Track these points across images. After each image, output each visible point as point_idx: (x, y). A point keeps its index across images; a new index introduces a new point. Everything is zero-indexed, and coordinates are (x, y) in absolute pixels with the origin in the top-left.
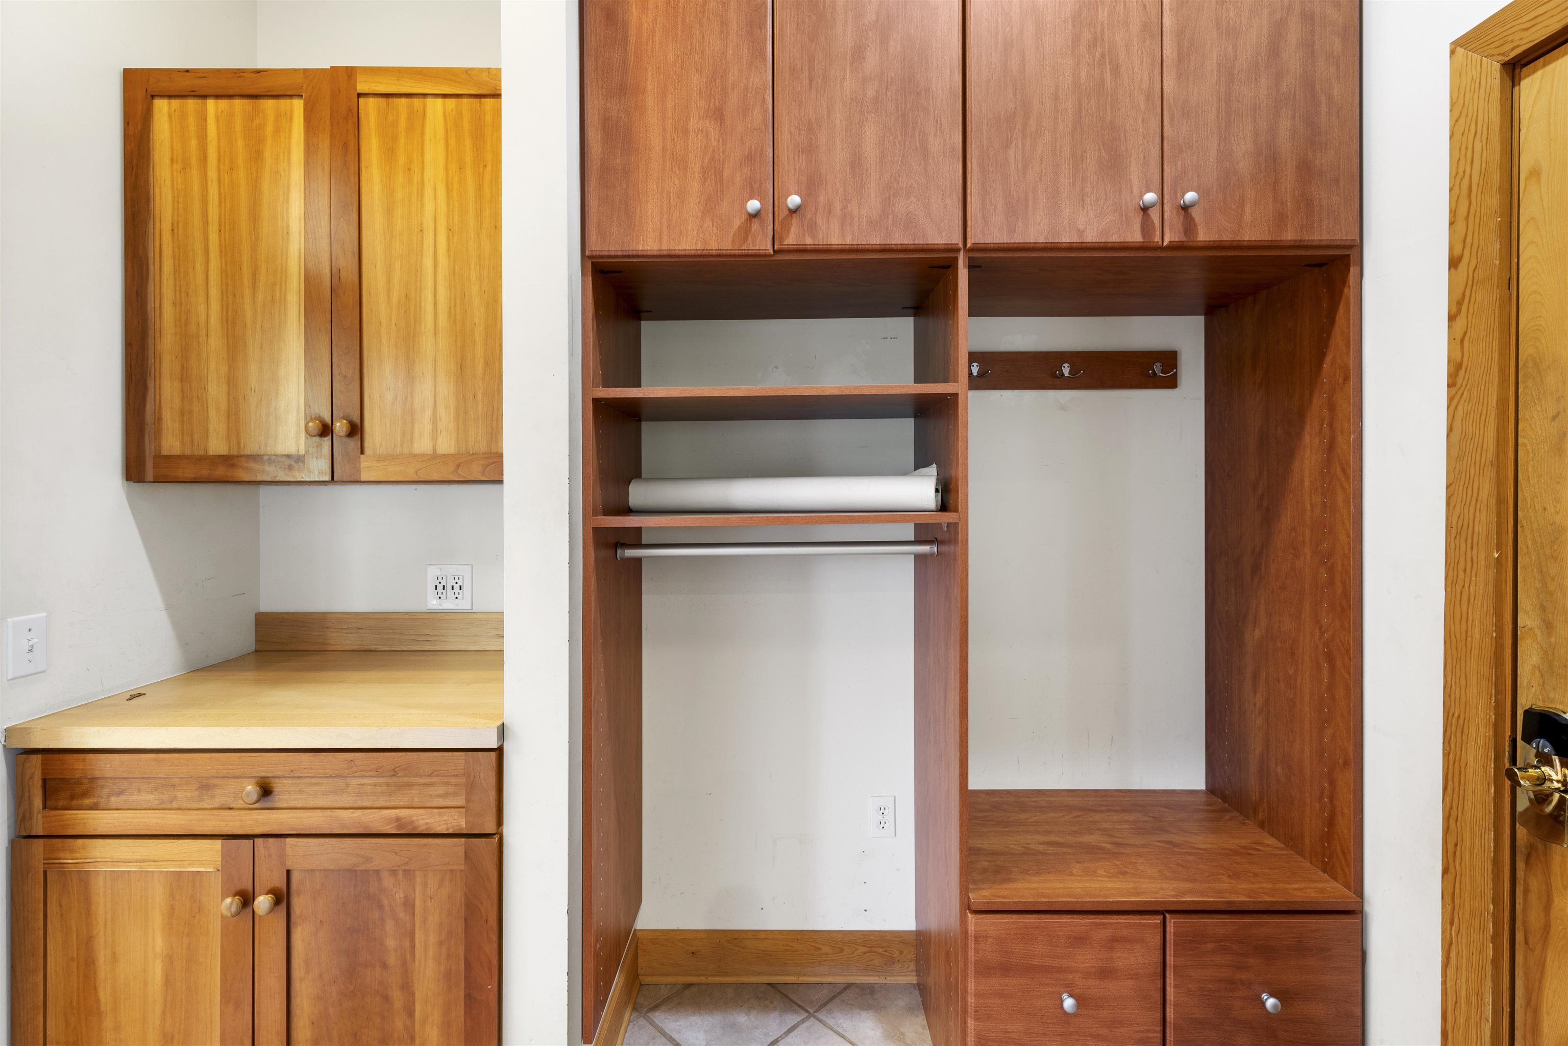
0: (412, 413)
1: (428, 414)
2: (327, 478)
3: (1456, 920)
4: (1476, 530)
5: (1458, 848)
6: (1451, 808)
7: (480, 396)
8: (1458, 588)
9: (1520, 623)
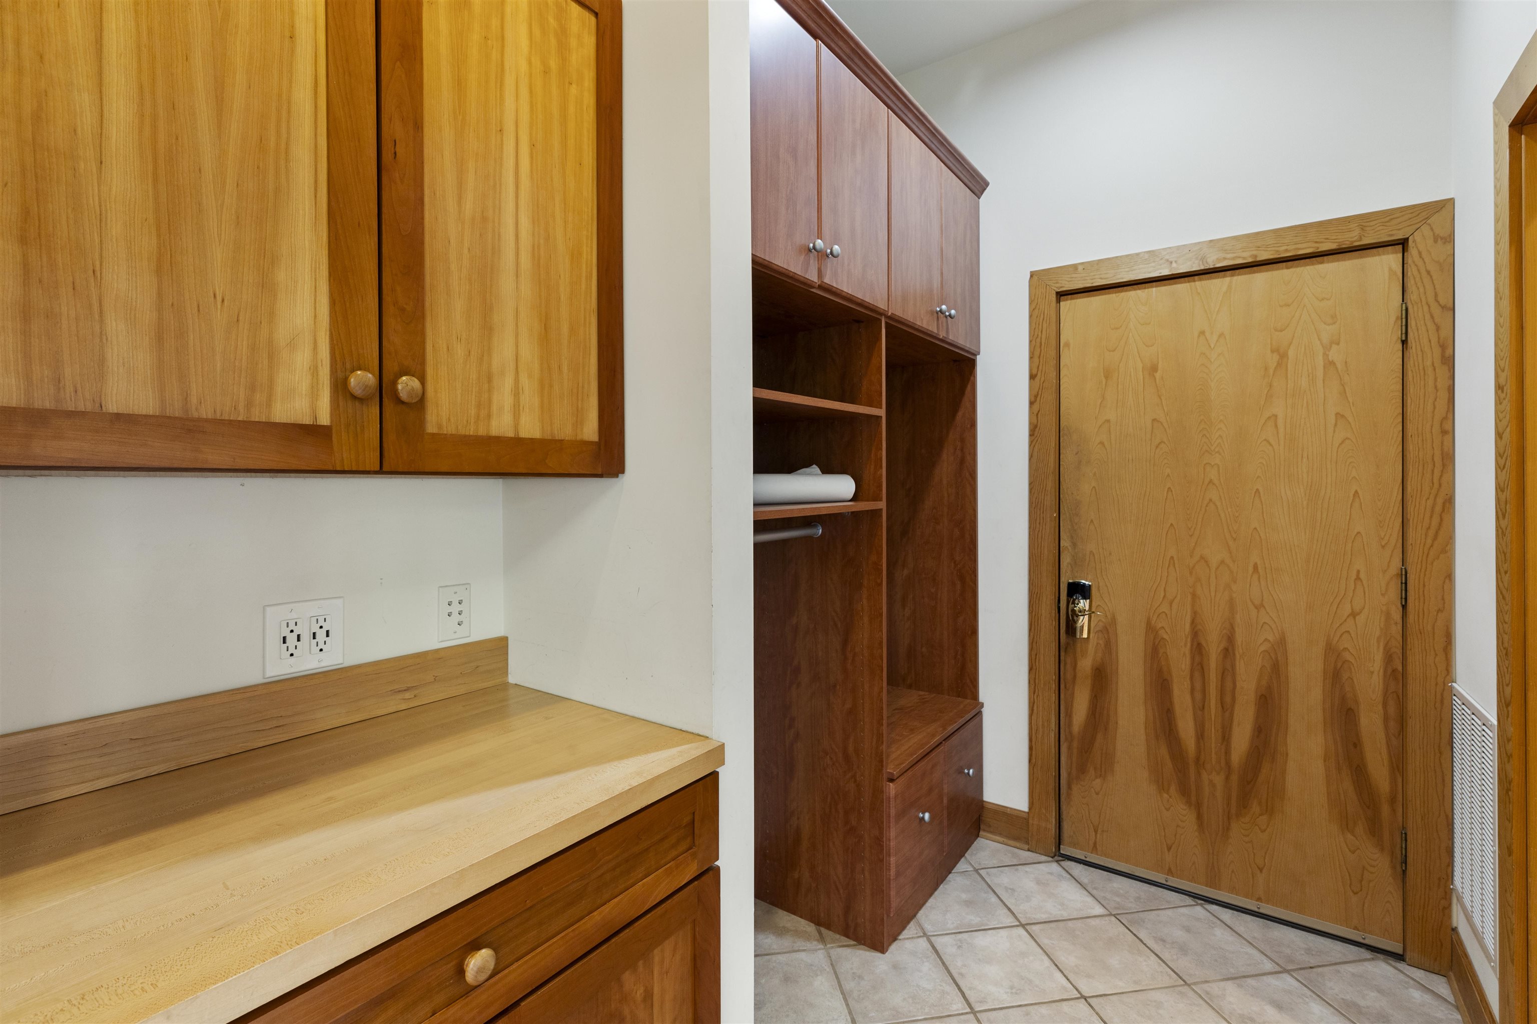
0: (490, 379)
1: (508, 382)
2: (377, 468)
3: (1037, 690)
4: (1045, 503)
5: (1038, 656)
6: (1034, 638)
7: (565, 369)
8: (1036, 532)
9: (1061, 545)
